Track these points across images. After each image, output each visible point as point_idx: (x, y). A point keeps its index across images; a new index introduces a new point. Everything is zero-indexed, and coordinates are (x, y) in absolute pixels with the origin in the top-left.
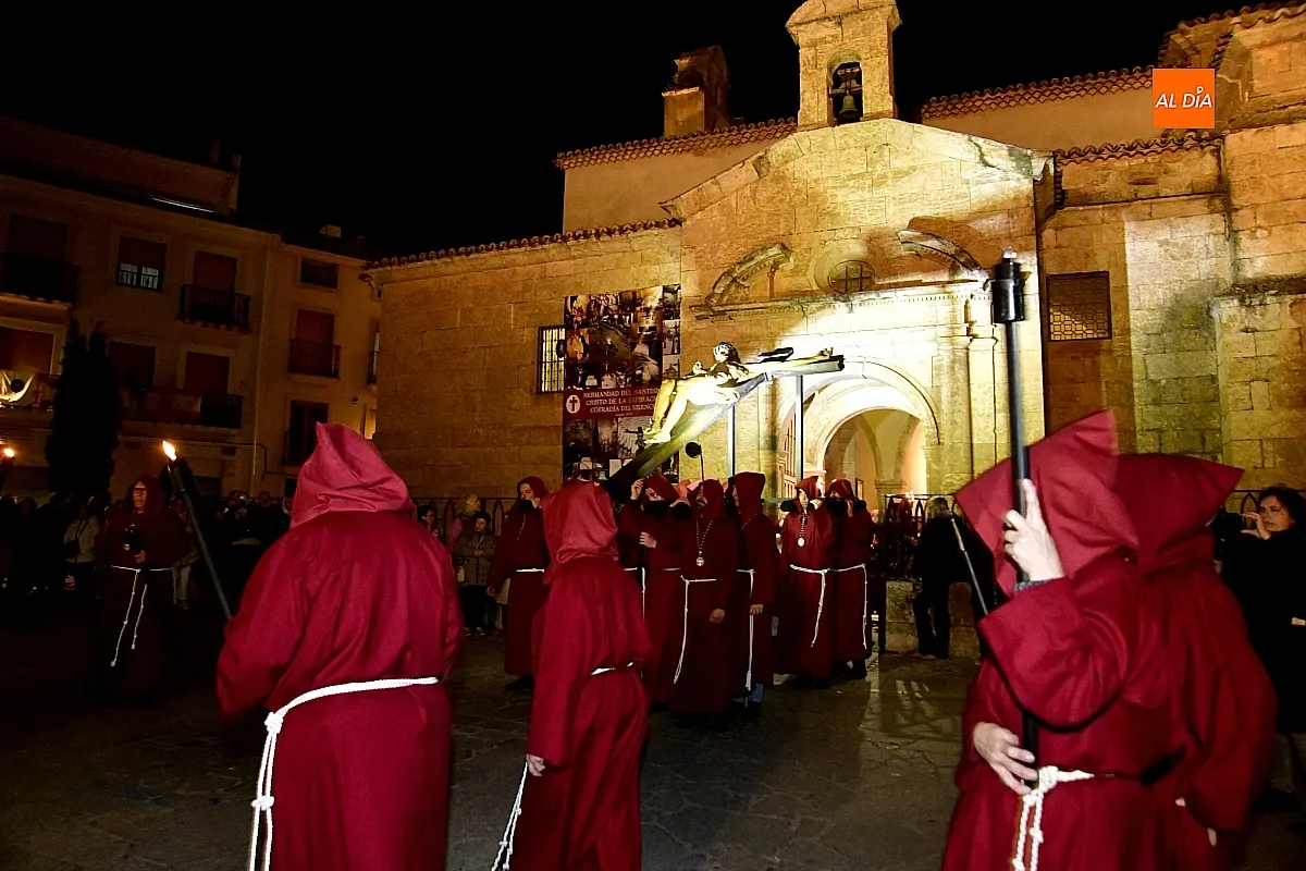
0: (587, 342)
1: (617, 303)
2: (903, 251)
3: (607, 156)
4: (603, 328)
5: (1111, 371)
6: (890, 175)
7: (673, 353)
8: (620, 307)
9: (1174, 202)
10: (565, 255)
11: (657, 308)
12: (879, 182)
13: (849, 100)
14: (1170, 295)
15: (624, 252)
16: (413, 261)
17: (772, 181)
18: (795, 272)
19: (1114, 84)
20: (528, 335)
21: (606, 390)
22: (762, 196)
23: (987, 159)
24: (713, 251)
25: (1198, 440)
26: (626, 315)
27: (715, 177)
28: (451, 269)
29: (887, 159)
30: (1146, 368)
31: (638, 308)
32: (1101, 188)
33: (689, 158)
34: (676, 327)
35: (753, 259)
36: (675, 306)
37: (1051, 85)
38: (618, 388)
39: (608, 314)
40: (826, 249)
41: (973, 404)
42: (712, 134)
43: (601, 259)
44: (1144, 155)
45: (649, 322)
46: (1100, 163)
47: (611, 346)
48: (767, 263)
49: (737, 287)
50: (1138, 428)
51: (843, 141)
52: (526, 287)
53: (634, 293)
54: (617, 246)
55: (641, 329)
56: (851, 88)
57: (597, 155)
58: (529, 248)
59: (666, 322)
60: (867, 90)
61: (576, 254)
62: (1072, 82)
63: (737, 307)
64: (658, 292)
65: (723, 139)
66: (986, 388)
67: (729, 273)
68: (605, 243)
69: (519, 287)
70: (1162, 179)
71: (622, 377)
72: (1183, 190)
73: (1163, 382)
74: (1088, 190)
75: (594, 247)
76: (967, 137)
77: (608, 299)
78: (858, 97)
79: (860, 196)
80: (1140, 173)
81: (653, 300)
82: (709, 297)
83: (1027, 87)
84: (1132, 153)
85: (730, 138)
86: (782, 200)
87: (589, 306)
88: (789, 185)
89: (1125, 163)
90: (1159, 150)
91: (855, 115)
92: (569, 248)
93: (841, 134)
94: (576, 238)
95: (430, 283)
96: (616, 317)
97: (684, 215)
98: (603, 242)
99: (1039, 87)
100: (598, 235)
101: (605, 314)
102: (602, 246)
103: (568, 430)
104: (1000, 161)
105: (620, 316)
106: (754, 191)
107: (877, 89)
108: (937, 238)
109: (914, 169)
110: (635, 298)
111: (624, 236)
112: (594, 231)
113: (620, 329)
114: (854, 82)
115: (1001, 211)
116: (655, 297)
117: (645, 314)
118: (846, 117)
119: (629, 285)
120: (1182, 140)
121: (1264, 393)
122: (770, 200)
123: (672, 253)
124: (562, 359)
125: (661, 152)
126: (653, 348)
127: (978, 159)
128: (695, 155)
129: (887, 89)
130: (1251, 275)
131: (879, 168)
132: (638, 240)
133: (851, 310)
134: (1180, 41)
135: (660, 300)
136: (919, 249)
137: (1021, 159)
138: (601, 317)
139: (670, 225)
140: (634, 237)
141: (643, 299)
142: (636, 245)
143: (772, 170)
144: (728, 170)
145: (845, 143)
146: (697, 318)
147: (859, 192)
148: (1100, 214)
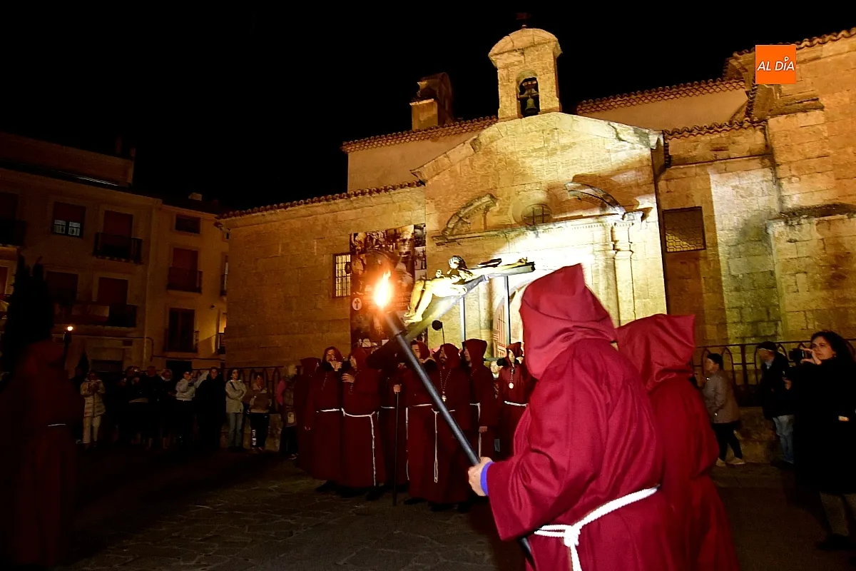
1: (384, 237)
2: (569, 196)
3: (375, 143)
4: (376, 254)
5: (707, 270)
6: (558, 148)
7: (422, 268)
8: (386, 240)
9: (740, 161)
10: (349, 207)
11: (411, 240)
12: (552, 153)
13: (530, 101)
14: (741, 220)
15: (388, 203)
16: (250, 213)
17: (483, 154)
18: (500, 212)
19: (697, 90)
20: (326, 259)
22: (477, 164)
23: (621, 136)
24: (446, 201)
25: (765, 313)
26: (390, 245)
27: (445, 153)
28: (274, 218)
29: (556, 138)
30: (729, 267)
31: (398, 240)
32: (694, 153)
33: (428, 143)
34: (423, 252)
35: (472, 205)
36: (422, 238)
37: (658, 91)
39: (379, 244)
40: (520, 197)
41: (620, 294)
42: (443, 127)
43: (373, 208)
44: (718, 132)
45: (405, 249)
46: (692, 138)
47: (381, 265)
48: (481, 207)
49: (462, 224)
50: (726, 306)
51: (527, 127)
52: (324, 227)
53: (395, 230)
54: (384, 199)
55: (401, 253)
56: (531, 94)
57: (369, 143)
58: (325, 203)
59: (417, 248)
60: (542, 95)
61: (357, 205)
62: (671, 89)
63: (463, 236)
64: (411, 229)
65: (450, 131)
66: (627, 284)
67: (457, 214)
68: (374, 199)
69: (319, 228)
70: (732, 148)
72: (745, 154)
73: (741, 276)
74: (686, 155)
75: (368, 201)
76: (607, 123)
77: (378, 234)
78: (536, 99)
79: (540, 162)
80: (718, 144)
81: (408, 234)
82: (445, 230)
83: (643, 93)
84: (711, 131)
85: (455, 129)
86: (489, 167)
87: (365, 240)
88: (494, 157)
89: (708, 138)
90: (728, 129)
91: (535, 111)
92: (351, 201)
93: (526, 123)
94: (356, 195)
95: (261, 227)
96: (384, 246)
97: (426, 177)
98: (374, 197)
99: (650, 93)
100: (370, 193)
101: (376, 244)
102: (374, 200)
103: (354, 320)
104: (629, 137)
105: (386, 246)
106: (471, 161)
107: (548, 93)
108: (591, 187)
109: (574, 143)
110: (396, 233)
111: (388, 193)
112: (368, 190)
113: (387, 254)
114: (534, 91)
115: (631, 169)
116: (408, 233)
117: (402, 243)
118: (529, 112)
119: (391, 225)
120: (742, 123)
121: (805, 281)
122: (482, 166)
123: (419, 203)
124: (349, 275)
125: (410, 140)
126: (409, 264)
127: (615, 136)
128: (432, 141)
129: (555, 93)
130: (790, 206)
131: (552, 143)
132: (397, 195)
133: (537, 236)
134: (735, 64)
135: (412, 234)
136: (580, 195)
137: (642, 136)
138: (374, 246)
139: (418, 185)
140: (394, 194)
141: (401, 234)
142: (395, 199)
143: (483, 148)
144: (454, 148)
145: (529, 129)
146: (437, 244)
147: (540, 160)
148: (694, 170)
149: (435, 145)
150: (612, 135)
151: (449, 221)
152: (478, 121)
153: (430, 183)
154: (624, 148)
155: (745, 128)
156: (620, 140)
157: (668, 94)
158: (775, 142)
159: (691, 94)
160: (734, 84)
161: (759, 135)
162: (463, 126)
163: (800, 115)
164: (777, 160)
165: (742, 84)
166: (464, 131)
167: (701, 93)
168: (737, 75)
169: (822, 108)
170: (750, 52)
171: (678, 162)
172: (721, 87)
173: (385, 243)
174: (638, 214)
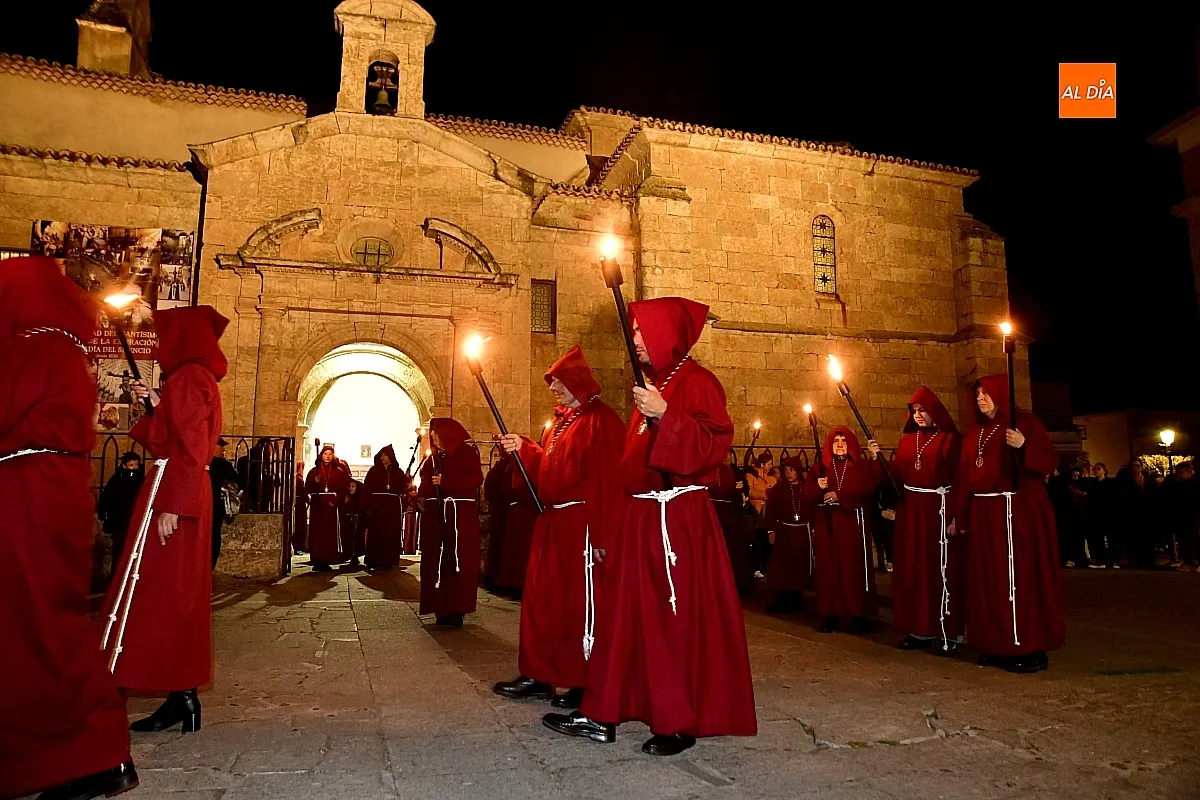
1: (104, 238)
4: (86, 262)
6: (417, 169)
7: (170, 298)
8: (108, 243)
11: (154, 251)
12: (408, 173)
13: (384, 95)
15: (118, 186)
17: (307, 150)
18: (323, 238)
19: (535, 137)
22: (296, 162)
23: (500, 174)
24: (242, 205)
26: (116, 253)
27: (252, 133)
29: (416, 154)
31: (132, 247)
32: (555, 215)
34: (175, 273)
35: (291, 219)
36: (175, 252)
37: (491, 125)
39: (93, 247)
40: (354, 223)
42: (177, 86)
43: (86, 187)
44: (585, 197)
45: (143, 264)
47: (95, 282)
48: (301, 226)
49: (269, 243)
53: (127, 231)
54: (111, 177)
55: (133, 270)
56: (386, 85)
59: (164, 266)
60: (403, 91)
61: (53, 174)
62: (507, 126)
63: (269, 262)
64: (157, 234)
67: (265, 228)
68: (95, 172)
70: (596, 218)
74: (545, 215)
75: (80, 173)
76: (486, 153)
77: (93, 232)
78: (393, 96)
80: (582, 211)
81: (149, 241)
82: (242, 249)
84: (578, 194)
85: (196, 95)
86: (315, 170)
87: (67, 236)
88: (324, 158)
89: (571, 200)
91: (390, 108)
93: (378, 122)
96: (103, 252)
97: (213, 162)
98: (94, 169)
100: (89, 160)
101: (89, 246)
102: (90, 174)
104: (507, 178)
105: (108, 253)
106: (288, 157)
107: (411, 91)
108: (462, 231)
109: (438, 168)
110: (127, 236)
111: (122, 169)
112: (84, 156)
113: (108, 266)
114: (389, 82)
115: (507, 219)
116: (152, 238)
117: (140, 254)
118: (378, 108)
119: (121, 221)
120: (611, 193)
122: (304, 167)
123: (175, 199)
126: (147, 290)
127: (492, 172)
129: (422, 95)
131: (408, 160)
132: (138, 177)
133: (378, 281)
134: (580, 119)
135: (158, 242)
136: (442, 237)
137: (526, 180)
138: (81, 250)
139: (180, 169)
140: (134, 173)
141: (137, 239)
142: (134, 181)
143: (309, 140)
144: (267, 129)
145: (381, 132)
146: (221, 267)
147: (389, 178)
148: (554, 235)
149: (160, 109)
150: (490, 168)
151: (253, 235)
152: (237, 93)
153: (216, 171)
154: (501, 190)
155: (613, 200)
156: (497, 178)
157: (502, 131)
158: (644, 225)
159: (527, 139)
160: (576, 143)
161: (626, 212)
162: (209, 93)
163: (670, 202)
164: (644, 245)
165: (583, 144)
166: (209, 101)
167: (538, 141)
168: (580, 133)
169: (689, 200)
170: (598, 111)
171: (537, 221)
172: (562, 140)
173: (105, 247)
174: (513, 277)
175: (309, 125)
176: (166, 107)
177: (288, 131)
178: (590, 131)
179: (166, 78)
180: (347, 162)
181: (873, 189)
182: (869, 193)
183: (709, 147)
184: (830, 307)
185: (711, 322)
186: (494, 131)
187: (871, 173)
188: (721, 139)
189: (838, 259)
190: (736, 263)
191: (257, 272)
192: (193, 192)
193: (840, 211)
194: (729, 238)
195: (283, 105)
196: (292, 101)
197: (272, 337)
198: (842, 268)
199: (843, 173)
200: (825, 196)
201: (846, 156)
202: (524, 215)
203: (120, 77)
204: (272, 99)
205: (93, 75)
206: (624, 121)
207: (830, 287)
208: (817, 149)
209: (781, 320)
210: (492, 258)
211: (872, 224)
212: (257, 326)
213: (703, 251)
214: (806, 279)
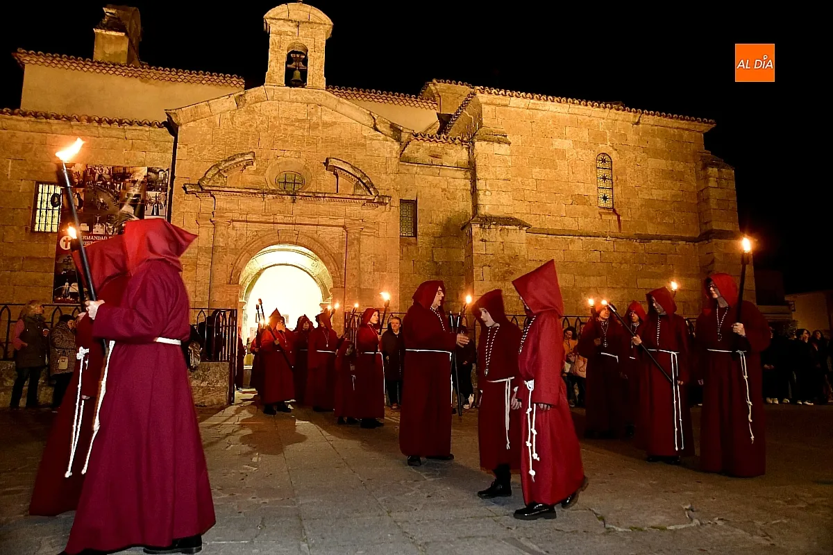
0: (82, 198)
1: (109, 174)
4: (97, 190)
5: (417, 255)
6: (320, 124)
8: (112, 177)
9: (450, 170)
11: (142, 182)
12: (314, 127)
13: (297, 73)
14: (445, 218)
15: (119, 138)
17: (245, 112)
18: (257, 172)
19: (402, 101)
20: (25, 185)
21: (96, 235)
22: (238, 120)
23: (378, 127)
24: (201, 150)
26: (116, 183)
27: (208, 101)
29: (320, 114)
30: (434, 255)
31: (127, 180)
32: (416, 155)
35: (234, 159)
36: (156, 183)
37: (371, 93)
38: (106, 234)
39: (102, 180)
40: (278, 162)
42: (157, 70)
43: (98, 139)
44: (436, 142)
45: (134, 191)
47: (103, 204)
48: (241, 164)
49: (219, 176)
51: (295, 97)
52: (26, 149)
53: (125, 169)
54: (114, 133)
55: (128, 195)
56: (299, 67)
58: (33, 119)
59: (149, 192)
60: (310, 71)
62: (382, 94)
63: (219, 189)
64: (144, 171)
67: (217, 166)
69: (20, 148)
70: (445, 157)
71: (111, 227)
72: (454, 165)
73: (440, 263)
74: (409, 155)
75: (93, 130)
76: (368, 112)
77: (102, 170)
79: (302, 133)
80: (434, 152)
81: (139, 176)
82: (201, 180)
83: (358, 91)
84: (432, 140)
85: (170, 76)
86: (251, 126)
87: (85, 173)
88: (257, 117)
89: (427, 144)
91: (302, 82)
93: (293, 92)
96: (108, 183)
98: (104, 128)
100: (100, 121)
101: (99, 180)
102: (101, 131)
103: (61, 261)
104: (384, 129)
105: (112, 184)
106: (233, 116)
107: (317, 71)
108: (352, 166)
109: (335, 123)
110: (125, 173)
111: (121, 127)
112: (97, 119)
113: (112, 193)
114: (301, 63)
115: (382, 158)
116: (141, 174)
117: (133, 185)
118: (293, 83)
119: (120, 162)
120: (455, 139)
121: (488, 272)
122: (243, 124)
123: (156, 146)
124: (57, 208)
125: (114, 72)
126: (138, 209)
127: (372, 126)
128: (140, 80)
129: (323, 73)
130: (483, 213)
131: (315, 118)
132: (132, 132)
133: (294, 201)
134: (433, 88)
135: (145, 176)
136: (338, 171)
137: (396, 131)
138: (94, 182)
139: (160, 127)
140: (129, 129)
141: (131, 174)
142: (129, 135)
143: (246, 105)
144: (218, 98)
145: (296, 98)
146: (187, 193)
147: (302, 130)
148: (415, 169)
149: (146, 86)
150: (371, 123)
151: (208, 171)
152: (198, 74)
153: (184, 127)
154: (378, 138)
155: (456, 144)
156: (376, 129)
157: (379, 97)
158: (478, 161)
159: (396, 102)
160: (430, 105)
161: (465, 152)
163: (496, 145)
164: (478, 175)
165: (435, 105)
166: (179, 80)
167: (404, 104)
168: (433, 98)
169: (509, 144)
170: (445, 83)
171: (404, 159)
172: (420, 103)
173: (110, 180)
174: (387, 198)
175: (247, 95)
176: (151, 84)
177: (232, 98)
178: (440, 96)
179: (150, 65)
180: (273, 120)
181: (639, 135)
182: (637, 137)
183: (523, 106)
184: (609, 217)
185: (525, 228)
186: (373, 97)
187: (638, 123)
188: (532, 101)
189: (614, 184)
190: (542, 187)
191: (212, 196)
192: (169, 142)
193: (616, 150)
194: (538, 170)
195: (229, 81)
196: (235, 79)
197: (221, 240)
198: (617, 190)
199: (618, 122)
200: (605, 140)
201: (620, 112)
202: (395, 155)
203: (121, 66)
204: (221, 78)
205: (103, 65)
206: (463, 89)
207: (609, 204)
208: (599, 107)
209: (574, 227)
210: (372, 185)
211: (639, 159)
212: (211, 234)
213: (520, 179)
214: (592, 198)
